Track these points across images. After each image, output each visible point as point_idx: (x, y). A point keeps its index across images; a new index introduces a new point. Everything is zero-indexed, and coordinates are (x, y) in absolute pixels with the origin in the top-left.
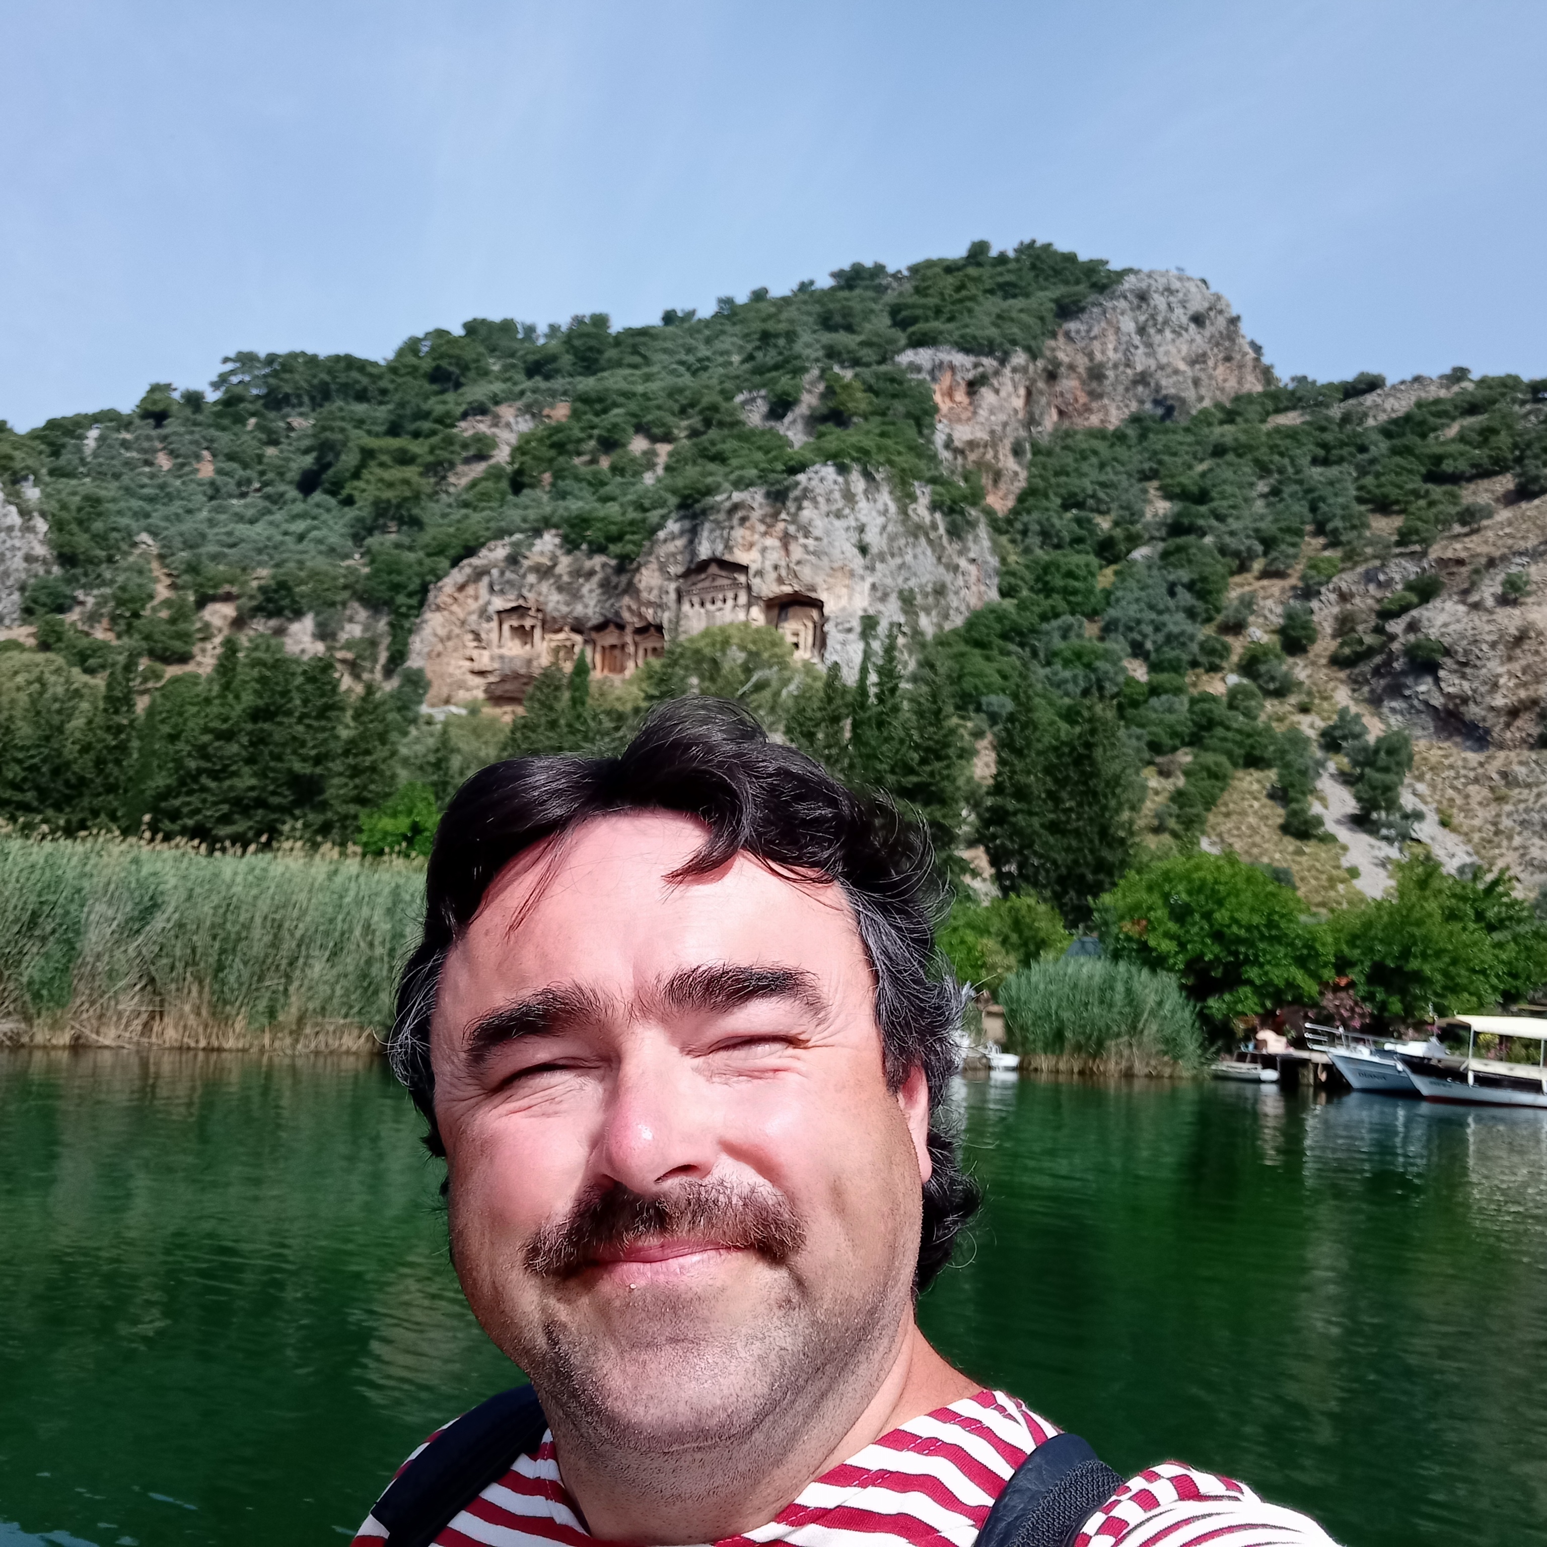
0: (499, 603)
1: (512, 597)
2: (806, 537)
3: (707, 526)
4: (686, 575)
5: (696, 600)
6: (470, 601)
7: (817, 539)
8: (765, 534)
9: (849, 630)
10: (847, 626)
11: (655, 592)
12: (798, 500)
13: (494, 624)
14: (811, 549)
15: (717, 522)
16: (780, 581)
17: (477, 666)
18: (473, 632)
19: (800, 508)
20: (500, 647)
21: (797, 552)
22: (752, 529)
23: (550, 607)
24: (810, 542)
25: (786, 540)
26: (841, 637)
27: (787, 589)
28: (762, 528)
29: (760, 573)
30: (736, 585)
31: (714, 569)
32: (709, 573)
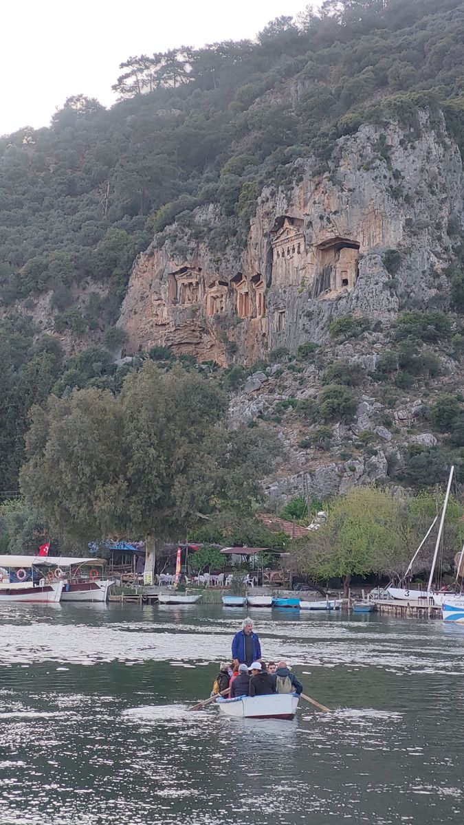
0: (172, 267)
1: (180, 262)
2: (342, 190)
4: (274, 231)
5: (281, 251)
6: (155, 267)
9: (375, 266)
10: (373, 261)
12: (336, 161)
14: (345, 199)
16: (325, 230)
17: (160, 321)
18: (156, 292)
19: (338, 166)
20: (176, 302)
21: (335, 203)
22: (305, 188)
23: (206, 266)
25: (328, 194)
27: (331, 236)
28: (312, 187)
29: (310, 225)
30: (298, 236)
31: (287, 224)
32: (285, 227)
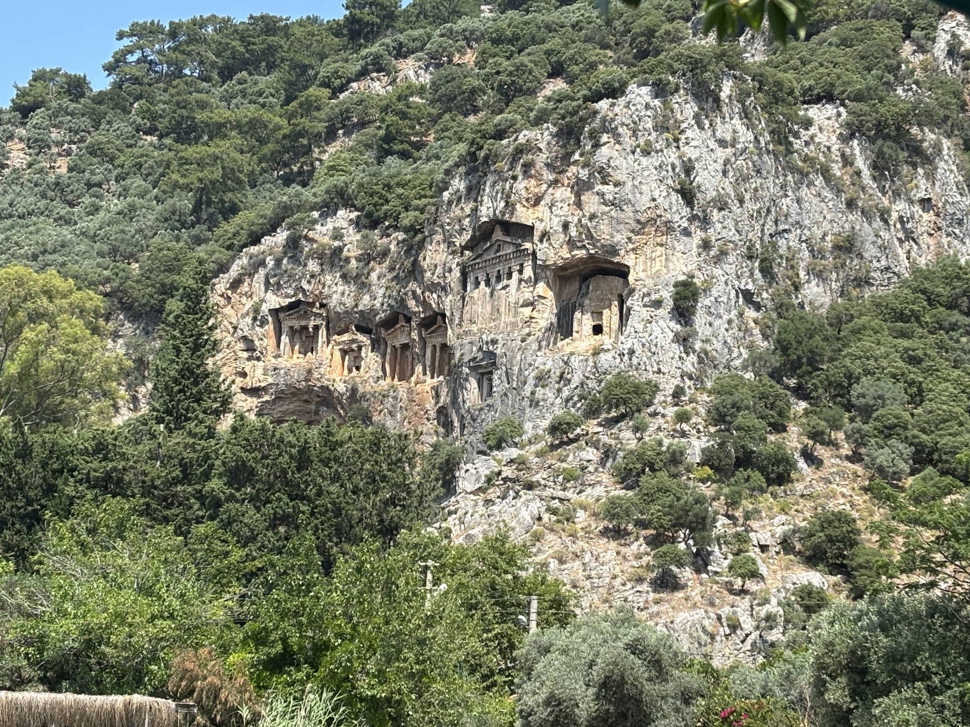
0: (274, 301)
1: (290, 291)
2: (605, 183)
3: (490, 179)
4: (471, 245)
5: (482, 278)
6: (244, 300)
7: (617, 184)
8: (555, 183)
9: (658, 304)
10: (654, 297)
11: (439, 270)
12: (594, 136)
13: (270, 327)
14: (609, 197)
15: (498, 172)
16: (572, 244)
17: (249, 383)
18: (245, 338)
19: (597, 146)
20: (277, 356)
21: (591, 202)
22: (538, 177)
23: (333, 302)
24: (608, 189)
25: (580, 188)
26: (645, 313)
27: (580, 253)
28: (549, 176)
29: (545, 235)
30: (521, 253)
31: (498, 235)
32: (494, 240)
